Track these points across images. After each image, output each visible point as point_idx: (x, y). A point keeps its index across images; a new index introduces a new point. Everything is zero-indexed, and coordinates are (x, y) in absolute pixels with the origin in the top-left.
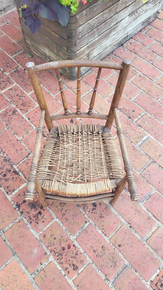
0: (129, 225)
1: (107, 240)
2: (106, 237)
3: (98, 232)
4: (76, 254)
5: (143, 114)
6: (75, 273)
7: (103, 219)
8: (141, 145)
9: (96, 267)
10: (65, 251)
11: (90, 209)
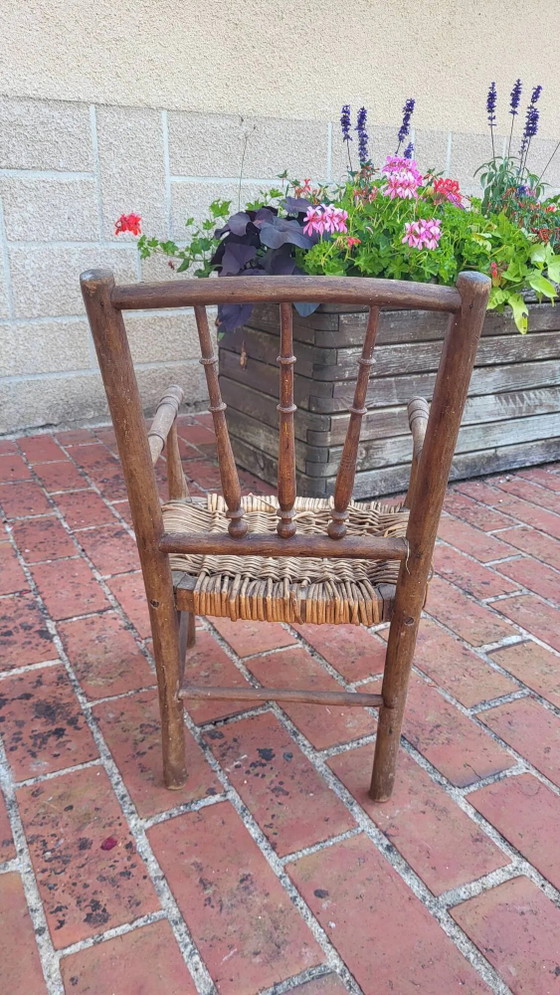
0: (386, 842)
1: (272, 864)
2: (273, 854)
3: (247, 831)
4: (126, 874)
5: (518, 593)
6: (84, 935)
7: (282, 798)
8: (493, 651)
9: (188, 940)
10: (87, 853)
11: (246, 760)
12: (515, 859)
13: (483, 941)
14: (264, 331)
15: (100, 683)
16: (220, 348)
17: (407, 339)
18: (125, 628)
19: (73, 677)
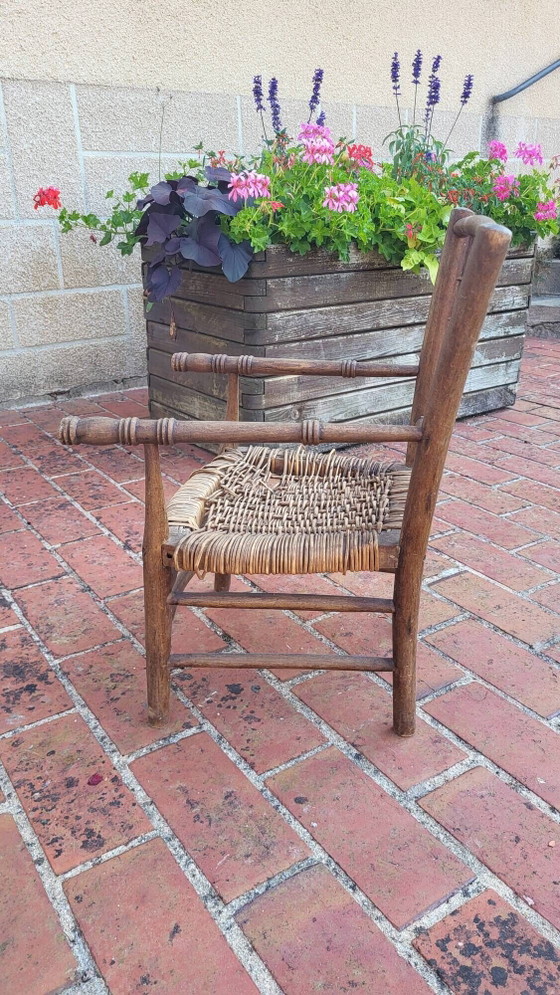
1: (253, 781)
2: (253, 772)
3: (226, 756)
4: (116, 803)
5: (452, 532)
6: (83, 859)
7: (255, 725)
8: (434, 583)
9: (182, 852)
10: (74, 790)
11: (217, 696)
12: (472, 754)
13: (450, 822)
14: (192, 301)
15: (65, 641)
16: (147, 321)
17: (332, 301)
18: (83, 591)
19: (37, 639)
